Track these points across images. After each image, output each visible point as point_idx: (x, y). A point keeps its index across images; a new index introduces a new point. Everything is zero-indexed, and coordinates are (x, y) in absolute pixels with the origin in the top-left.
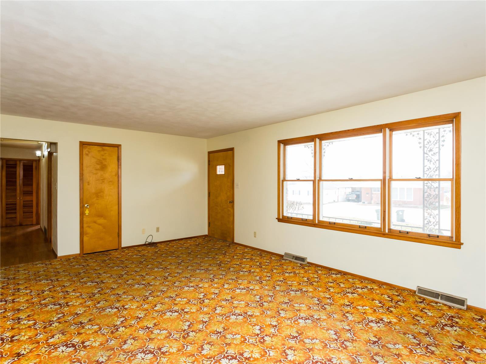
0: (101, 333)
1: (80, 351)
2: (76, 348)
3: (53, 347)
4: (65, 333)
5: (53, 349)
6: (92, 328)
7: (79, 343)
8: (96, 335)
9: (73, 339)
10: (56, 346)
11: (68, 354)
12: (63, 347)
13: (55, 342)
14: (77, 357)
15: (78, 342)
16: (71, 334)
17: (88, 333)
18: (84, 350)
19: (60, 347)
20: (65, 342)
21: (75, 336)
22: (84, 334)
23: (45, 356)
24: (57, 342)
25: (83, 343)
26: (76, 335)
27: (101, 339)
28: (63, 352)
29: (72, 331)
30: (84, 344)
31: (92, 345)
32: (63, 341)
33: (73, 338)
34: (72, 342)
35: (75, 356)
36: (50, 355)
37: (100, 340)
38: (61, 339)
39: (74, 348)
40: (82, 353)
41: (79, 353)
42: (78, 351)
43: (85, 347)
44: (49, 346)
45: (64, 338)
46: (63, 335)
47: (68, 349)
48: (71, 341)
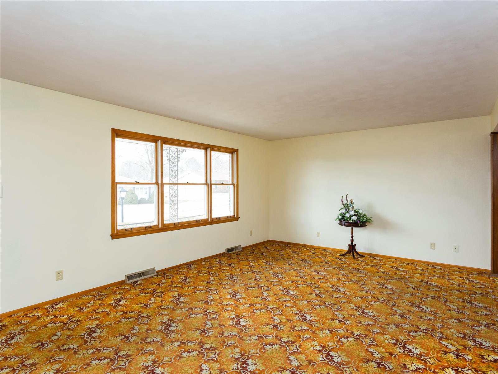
0: (374, 342)
1: (403, 340)
2: (404, 344)
3: (422, 358)
4: (403, 365)
5: (423, 356)
6: (375, 352)
7: (398, 345)
8: (380, 343)
9: (400, 353)
10: (419, 357)
11: (413, 345)
12: (413, 352)
13: (417, 361)
14: (408, 338)
15: (398, 347)
16: (398, 359)
17: (384, 349)
18: (399, 339)
19: (416, 353)
20: (409, 355)
21: (397, 355)
22: (388, 351)
23: (433, 355)
24: (416, 361)
25: (396, 344)
26: (394, 355)
27: (380, 338)
28: (416, 348)
29: (395, 363)
30: (395, 342)
31: (390, 338)
32: (410, 357)
33: (400, 355)
34: (403, 350)
35: (409, 339)
36: (427, 353)
37: (382, 337)
38: (410, 361)
39: (406, 345)
40: (402, 338)
41: (405, 339)
42: (404, 341)
43: (397, 341)
44: (425, 361)
45: (407, 360)
46: (406, 365)
47: (411, 348)
48: (404, 352)
